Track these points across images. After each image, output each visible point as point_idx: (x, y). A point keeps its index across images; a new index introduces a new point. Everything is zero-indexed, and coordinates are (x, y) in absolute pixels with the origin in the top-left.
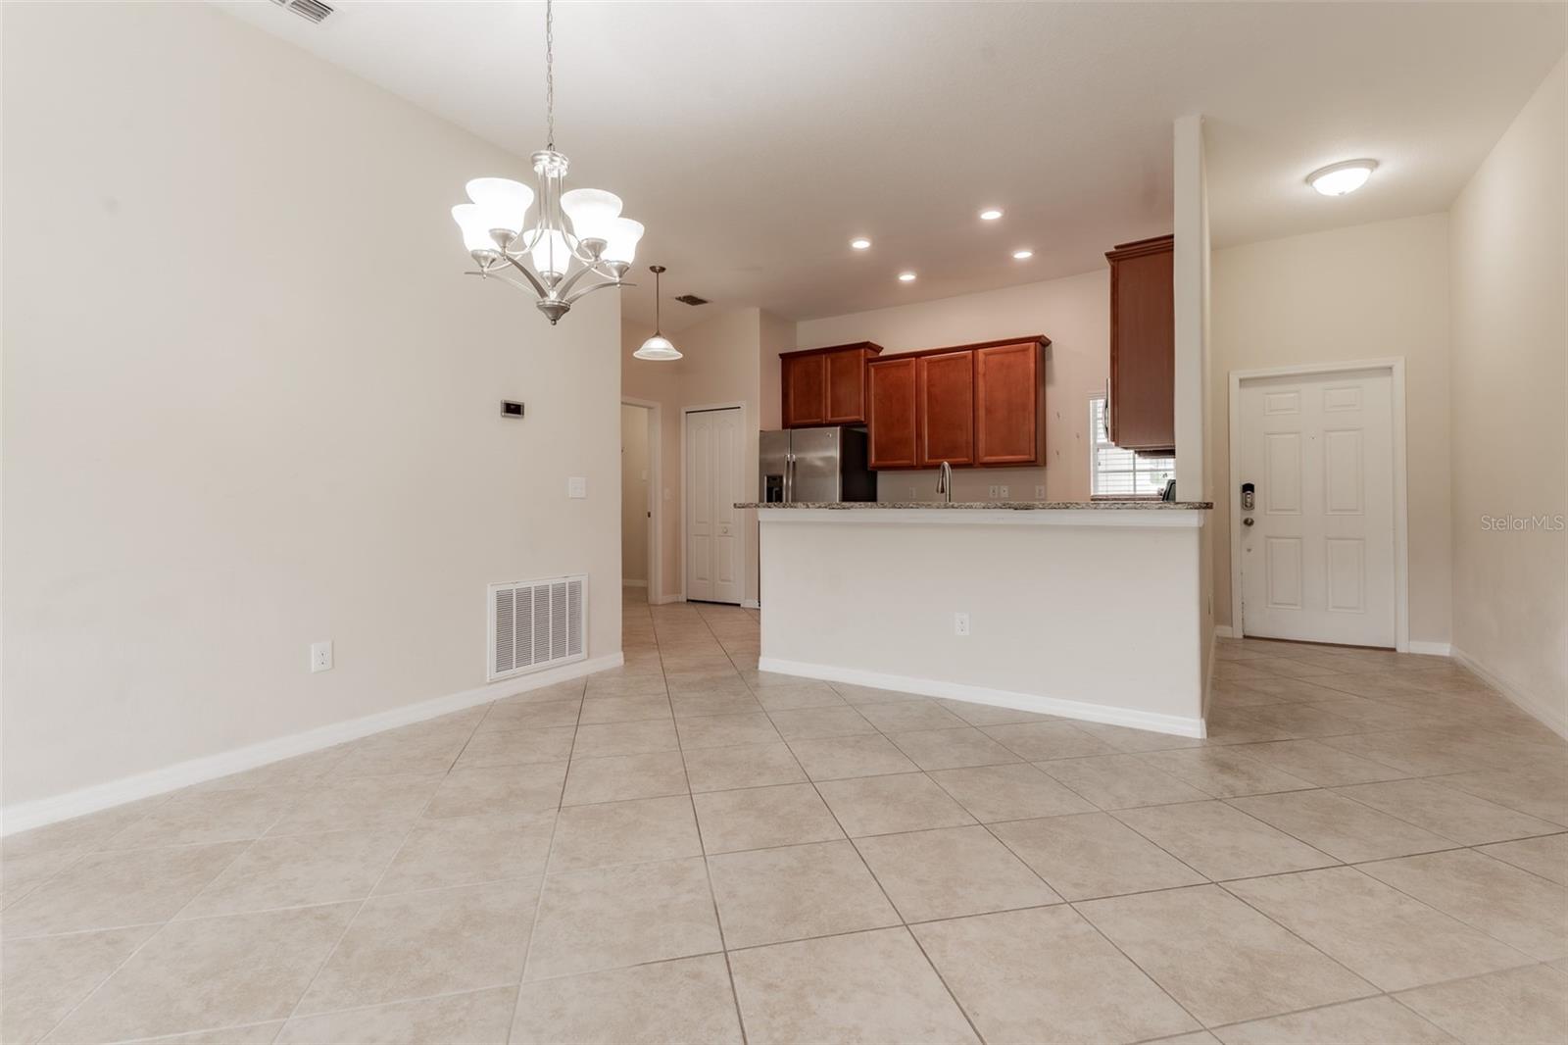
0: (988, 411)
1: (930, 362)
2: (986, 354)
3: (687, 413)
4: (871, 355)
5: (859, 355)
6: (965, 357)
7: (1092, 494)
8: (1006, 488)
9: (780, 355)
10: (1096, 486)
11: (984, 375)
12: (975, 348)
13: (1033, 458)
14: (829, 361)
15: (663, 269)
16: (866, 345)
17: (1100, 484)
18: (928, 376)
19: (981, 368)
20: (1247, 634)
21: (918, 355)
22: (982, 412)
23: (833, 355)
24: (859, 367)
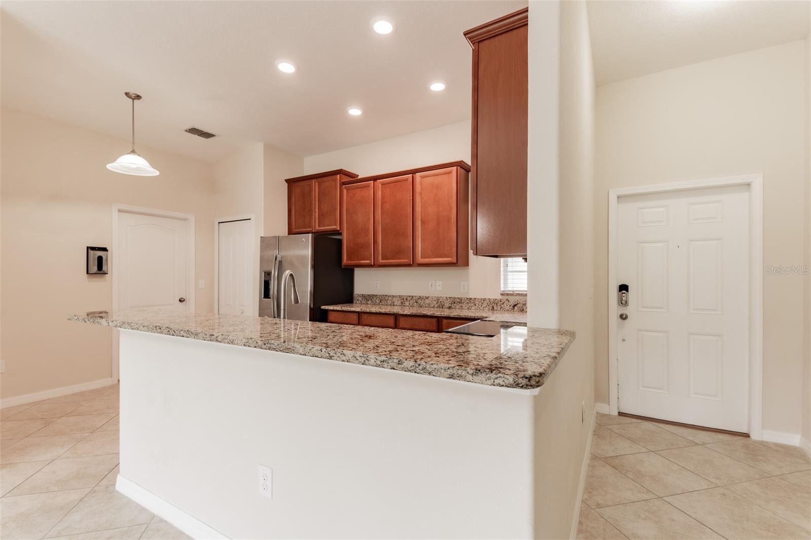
0: (423, 222)
1: (383, 184)
2: (422, 177)
3: (219, 223)
4: (346, 179)
5: (336, 180)
6: (407, 180)
7: (502, 289)
8: (439, 283)
9: (286, 180)
10: (506, 283)
11: (421, 193)
12: (414, 172)
13: (455, 261)
14: (317, 184)
15: (138, 97)
16: (340, 172)
17: (509, 281)
18: (382, 194)
19: (418, 188)
20: (622, 411)
21: (375, 179)
22: (419, 224)
23: (320, 180)
24: (336, 188)
